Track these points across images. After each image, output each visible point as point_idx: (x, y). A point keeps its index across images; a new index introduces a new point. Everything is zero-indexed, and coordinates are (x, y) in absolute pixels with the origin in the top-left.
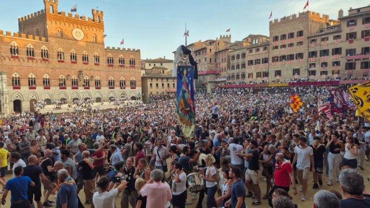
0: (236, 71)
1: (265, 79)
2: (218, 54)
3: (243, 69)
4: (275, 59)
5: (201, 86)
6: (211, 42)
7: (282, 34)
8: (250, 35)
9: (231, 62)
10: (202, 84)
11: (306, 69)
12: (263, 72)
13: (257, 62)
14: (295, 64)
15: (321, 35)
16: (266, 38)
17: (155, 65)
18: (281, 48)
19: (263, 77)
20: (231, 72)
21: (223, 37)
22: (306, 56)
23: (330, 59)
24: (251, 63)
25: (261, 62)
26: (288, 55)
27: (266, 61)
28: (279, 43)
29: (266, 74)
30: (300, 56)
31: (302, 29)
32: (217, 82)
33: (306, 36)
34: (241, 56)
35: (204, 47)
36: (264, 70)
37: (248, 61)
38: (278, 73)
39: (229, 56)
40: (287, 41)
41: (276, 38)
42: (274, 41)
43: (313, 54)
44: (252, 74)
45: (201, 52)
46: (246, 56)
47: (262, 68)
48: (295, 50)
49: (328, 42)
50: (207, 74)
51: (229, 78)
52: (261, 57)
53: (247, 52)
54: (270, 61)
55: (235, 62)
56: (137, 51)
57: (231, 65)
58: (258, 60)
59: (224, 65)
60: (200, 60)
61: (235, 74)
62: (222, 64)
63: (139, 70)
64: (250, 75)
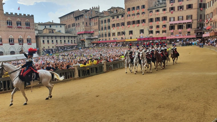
0: (104, 32)
1: (123, 36)
2: (92, 19)
3: (109, 30)
4: (129, 23)
5: (81, 42)
6: (86, 11)
7: (132, 7)
8: (112, 7)
9: (101, 25)
10: (81, 41)
11: (147, 30)
12: (122, 32)
13: (118, 25)
14: (141, 26)
15: (156, 8)
16: (122, 9)
17: (45, 27)
18: (132, 16)
19: (122, 35)
20: (101, 32)
21: (94, 8)
22: (147, 21)
23: (161, 23)
24: (114, 25)
25: (120, 25)
26: (136, 21)
27: (123, 24)
28: (131, 12)
29: (124, 33)
30: (144, 21)
31: (144, 4)
32: (92, 39)
33: (147, 9)
34: (107, 21)
35: (81, 14)
36: (123, 31)
37: (112, 24)
38: (131, 32)
39: (99, 21)
40: (136, 12)
41: (129, 10)
42: (127, 11)
43: (151, 20)
44: (115, 33)
45: (80, 18)
46: (110, 21)
47: (121, 29)
48: (141, 18)
49: (159, 13)
50: (85, 34)
51: (100, 36)
52: (120, 22)
53: (111, 19)
54: (126, 24)
55: (103, 25)
56: (31, 16)
57: (101, 27)
58: (118, 24)
59: (96, 27)
60: (79, 23)
61: (104, 34)
62: (95, 26)
63: (34, 30)
64: (114, 34)
